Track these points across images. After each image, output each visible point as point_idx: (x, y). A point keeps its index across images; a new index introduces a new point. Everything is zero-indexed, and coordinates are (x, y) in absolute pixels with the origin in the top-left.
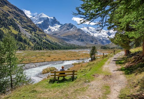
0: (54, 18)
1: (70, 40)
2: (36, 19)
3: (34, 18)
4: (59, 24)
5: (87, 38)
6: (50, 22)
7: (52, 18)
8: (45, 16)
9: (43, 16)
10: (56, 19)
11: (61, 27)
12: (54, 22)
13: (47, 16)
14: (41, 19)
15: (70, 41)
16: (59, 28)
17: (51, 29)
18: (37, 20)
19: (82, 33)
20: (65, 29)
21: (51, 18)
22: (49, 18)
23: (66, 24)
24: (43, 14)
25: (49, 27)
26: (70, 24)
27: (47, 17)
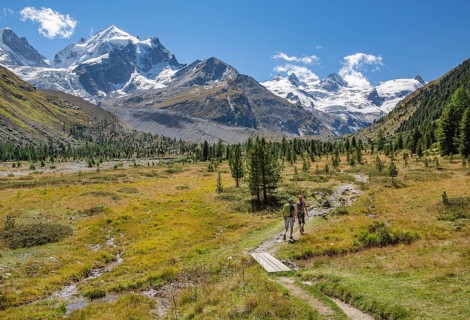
0: (156, 41)
2: (89, 51)
3: (84, 45)
4: (174, 63)
5: (269, 112)
6: (138, 59)
7: (148, 42)
8: (122, 36)
9: (115, 38)
10: (161, 46)
11: (177, 75)
12: (156, 57)
13: (129, 37)
14: (107, 47)
16: (172, 77)
17: (138, 84)
18: (91, 54)
19: (255, 92)
20: (188, 78)
21: (143, 42)
22: (135, 41)
23: (198, 61)
24: (116, 29)
25: (133, 76)
26: (211, 61)
27: (130, 42)
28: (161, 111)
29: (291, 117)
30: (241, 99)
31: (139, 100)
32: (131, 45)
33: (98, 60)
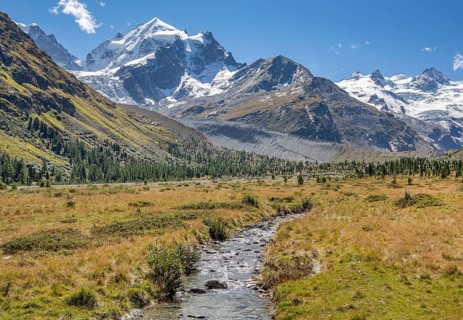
0: (208, 36)
1: (261, 133)
2: (129, 49)
3: (122, 42)
4: (230, 62)
5: (354, 123)
6: (188, 59)
7: (199, 37)
8: (168, 31)
9: (160, 33)
10: (215, 43)
11: (236, 77)
12: (210, 56)
13: (176, 32)
14: (150, 44)
15: (257, 137)
16: (230, 80)
17: (190, 89)
18: (131, 53)
19: (335, 98)
20: (251, 82)
21: (194, 38)
22: (184, 37)
23: (261, 60)
24: (160, 22)
25: (183, 79)
26: (278, 60)
27: (177, 37)
28: (231, 124)
29: (380, 128)
30: (320, 109)
31: (201, 110)
32: (179, 42)
33: (142, 61)
